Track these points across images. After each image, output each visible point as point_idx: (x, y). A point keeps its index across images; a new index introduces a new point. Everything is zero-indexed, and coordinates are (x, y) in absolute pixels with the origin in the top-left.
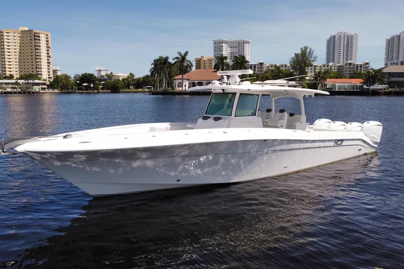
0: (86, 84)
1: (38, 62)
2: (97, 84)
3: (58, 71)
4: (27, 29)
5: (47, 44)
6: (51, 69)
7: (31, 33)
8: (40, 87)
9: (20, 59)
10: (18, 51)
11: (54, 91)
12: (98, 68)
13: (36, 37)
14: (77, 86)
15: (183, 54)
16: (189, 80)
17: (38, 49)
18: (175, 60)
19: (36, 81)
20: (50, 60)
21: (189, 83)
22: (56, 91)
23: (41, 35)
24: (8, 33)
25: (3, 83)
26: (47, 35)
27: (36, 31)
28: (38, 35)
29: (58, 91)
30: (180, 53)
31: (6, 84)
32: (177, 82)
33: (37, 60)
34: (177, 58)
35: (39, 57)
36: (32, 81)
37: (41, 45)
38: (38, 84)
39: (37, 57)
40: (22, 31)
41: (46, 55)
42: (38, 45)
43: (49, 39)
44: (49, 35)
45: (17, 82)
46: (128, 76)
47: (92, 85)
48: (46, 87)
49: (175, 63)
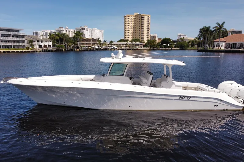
0: (165, 44)
1: (142, 32)
2: (172, 44)
3: (156, 36)
4: (138, 14)
5: (148, 22)
6: (149, 36)
7: (140, 16)
8: (139, 46)
9: (133, 31)
10: (133, 26)
11: (146, 49)
12: (179, 34)
13: (142, 18)
14: (160, 45)
15: (221, 24)
16: (225, 42)
17: (143, 25)
18: (215, 29)
19: (137, 43)
20: (149, 30)
21: (226, 44)
22: (147, 48)
23: (145, 17)
24: (128, 17)
25: (121, 44)
26: (148, 16)
27: (143, 15)
28: (143, 17)
29: (148, 49)
30: (218, 23)
31: (123, 44)
32: (216, 43)
33: (142, 31)
34: (216, 27)
35: (143, 29)
36: (135, 43)
37: (145, 22)
38: (138, 45)
39: (142, 29)
40: (135, 15)
41: (147, 28)
42: (143, 22)
43: (150, 18)
44: (150, 17)
45: (127, 43)
46: (194, 39)
47: (169, 45)
48: (142, 46)
49: (214, 30)
